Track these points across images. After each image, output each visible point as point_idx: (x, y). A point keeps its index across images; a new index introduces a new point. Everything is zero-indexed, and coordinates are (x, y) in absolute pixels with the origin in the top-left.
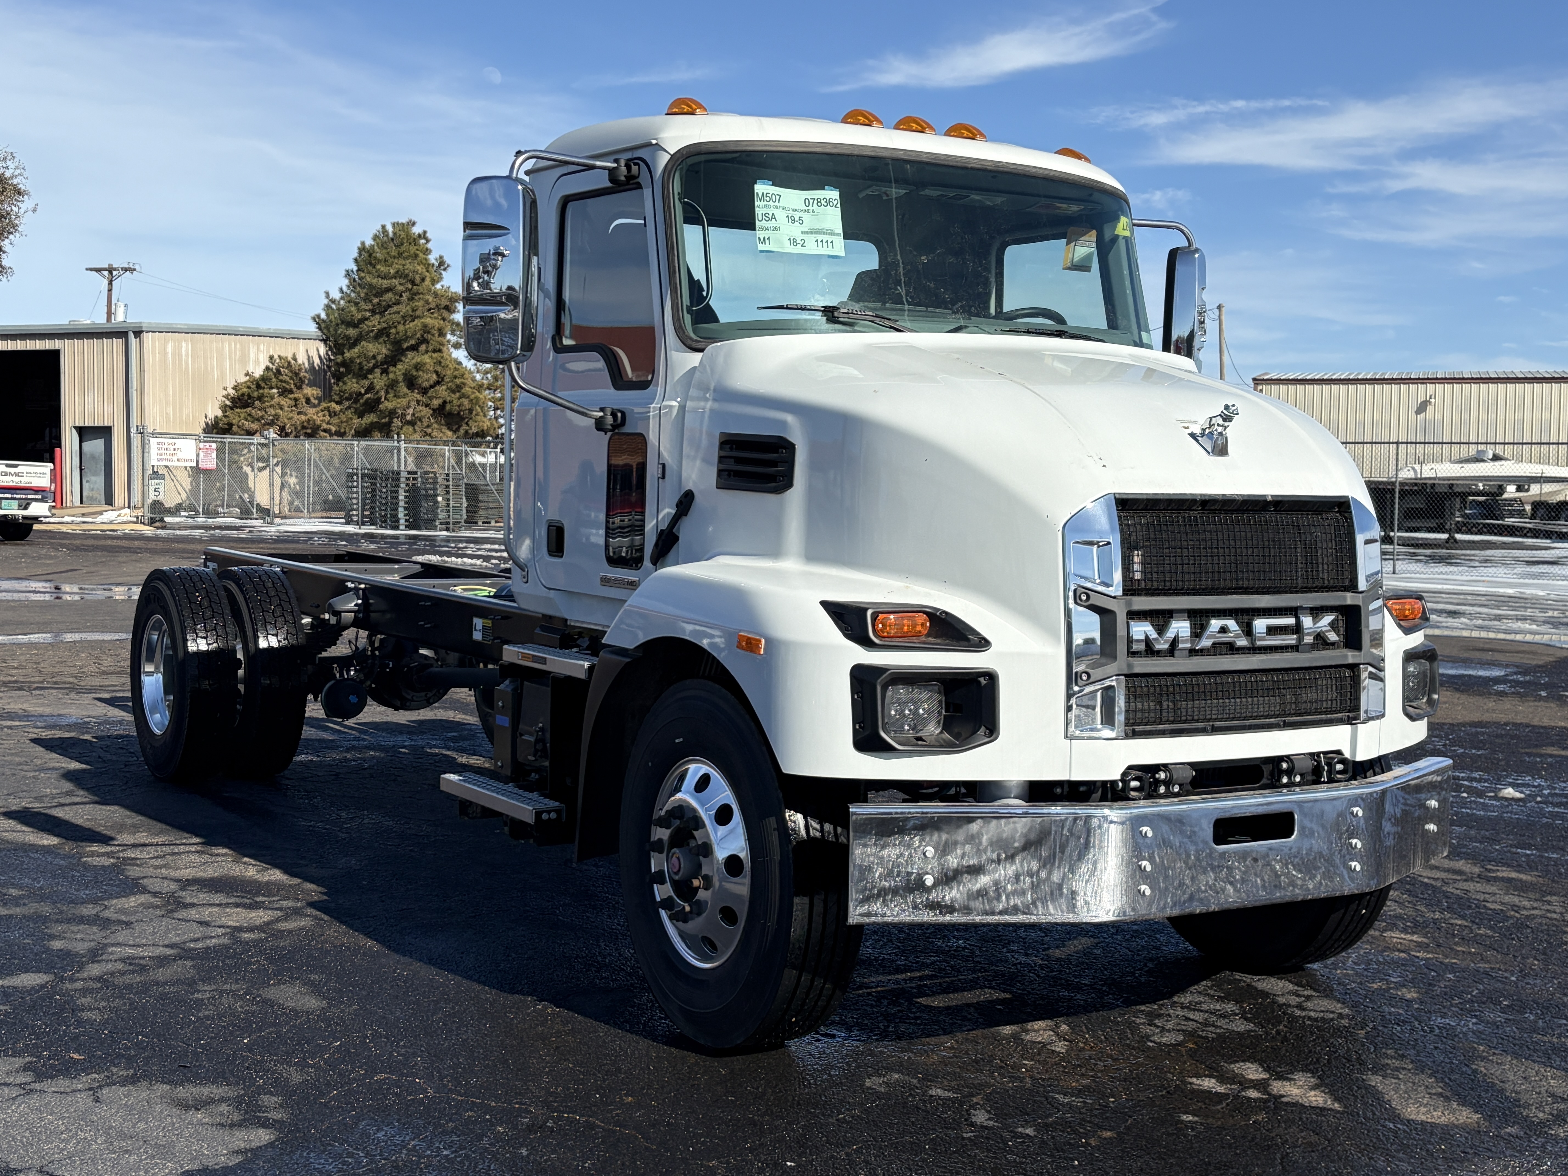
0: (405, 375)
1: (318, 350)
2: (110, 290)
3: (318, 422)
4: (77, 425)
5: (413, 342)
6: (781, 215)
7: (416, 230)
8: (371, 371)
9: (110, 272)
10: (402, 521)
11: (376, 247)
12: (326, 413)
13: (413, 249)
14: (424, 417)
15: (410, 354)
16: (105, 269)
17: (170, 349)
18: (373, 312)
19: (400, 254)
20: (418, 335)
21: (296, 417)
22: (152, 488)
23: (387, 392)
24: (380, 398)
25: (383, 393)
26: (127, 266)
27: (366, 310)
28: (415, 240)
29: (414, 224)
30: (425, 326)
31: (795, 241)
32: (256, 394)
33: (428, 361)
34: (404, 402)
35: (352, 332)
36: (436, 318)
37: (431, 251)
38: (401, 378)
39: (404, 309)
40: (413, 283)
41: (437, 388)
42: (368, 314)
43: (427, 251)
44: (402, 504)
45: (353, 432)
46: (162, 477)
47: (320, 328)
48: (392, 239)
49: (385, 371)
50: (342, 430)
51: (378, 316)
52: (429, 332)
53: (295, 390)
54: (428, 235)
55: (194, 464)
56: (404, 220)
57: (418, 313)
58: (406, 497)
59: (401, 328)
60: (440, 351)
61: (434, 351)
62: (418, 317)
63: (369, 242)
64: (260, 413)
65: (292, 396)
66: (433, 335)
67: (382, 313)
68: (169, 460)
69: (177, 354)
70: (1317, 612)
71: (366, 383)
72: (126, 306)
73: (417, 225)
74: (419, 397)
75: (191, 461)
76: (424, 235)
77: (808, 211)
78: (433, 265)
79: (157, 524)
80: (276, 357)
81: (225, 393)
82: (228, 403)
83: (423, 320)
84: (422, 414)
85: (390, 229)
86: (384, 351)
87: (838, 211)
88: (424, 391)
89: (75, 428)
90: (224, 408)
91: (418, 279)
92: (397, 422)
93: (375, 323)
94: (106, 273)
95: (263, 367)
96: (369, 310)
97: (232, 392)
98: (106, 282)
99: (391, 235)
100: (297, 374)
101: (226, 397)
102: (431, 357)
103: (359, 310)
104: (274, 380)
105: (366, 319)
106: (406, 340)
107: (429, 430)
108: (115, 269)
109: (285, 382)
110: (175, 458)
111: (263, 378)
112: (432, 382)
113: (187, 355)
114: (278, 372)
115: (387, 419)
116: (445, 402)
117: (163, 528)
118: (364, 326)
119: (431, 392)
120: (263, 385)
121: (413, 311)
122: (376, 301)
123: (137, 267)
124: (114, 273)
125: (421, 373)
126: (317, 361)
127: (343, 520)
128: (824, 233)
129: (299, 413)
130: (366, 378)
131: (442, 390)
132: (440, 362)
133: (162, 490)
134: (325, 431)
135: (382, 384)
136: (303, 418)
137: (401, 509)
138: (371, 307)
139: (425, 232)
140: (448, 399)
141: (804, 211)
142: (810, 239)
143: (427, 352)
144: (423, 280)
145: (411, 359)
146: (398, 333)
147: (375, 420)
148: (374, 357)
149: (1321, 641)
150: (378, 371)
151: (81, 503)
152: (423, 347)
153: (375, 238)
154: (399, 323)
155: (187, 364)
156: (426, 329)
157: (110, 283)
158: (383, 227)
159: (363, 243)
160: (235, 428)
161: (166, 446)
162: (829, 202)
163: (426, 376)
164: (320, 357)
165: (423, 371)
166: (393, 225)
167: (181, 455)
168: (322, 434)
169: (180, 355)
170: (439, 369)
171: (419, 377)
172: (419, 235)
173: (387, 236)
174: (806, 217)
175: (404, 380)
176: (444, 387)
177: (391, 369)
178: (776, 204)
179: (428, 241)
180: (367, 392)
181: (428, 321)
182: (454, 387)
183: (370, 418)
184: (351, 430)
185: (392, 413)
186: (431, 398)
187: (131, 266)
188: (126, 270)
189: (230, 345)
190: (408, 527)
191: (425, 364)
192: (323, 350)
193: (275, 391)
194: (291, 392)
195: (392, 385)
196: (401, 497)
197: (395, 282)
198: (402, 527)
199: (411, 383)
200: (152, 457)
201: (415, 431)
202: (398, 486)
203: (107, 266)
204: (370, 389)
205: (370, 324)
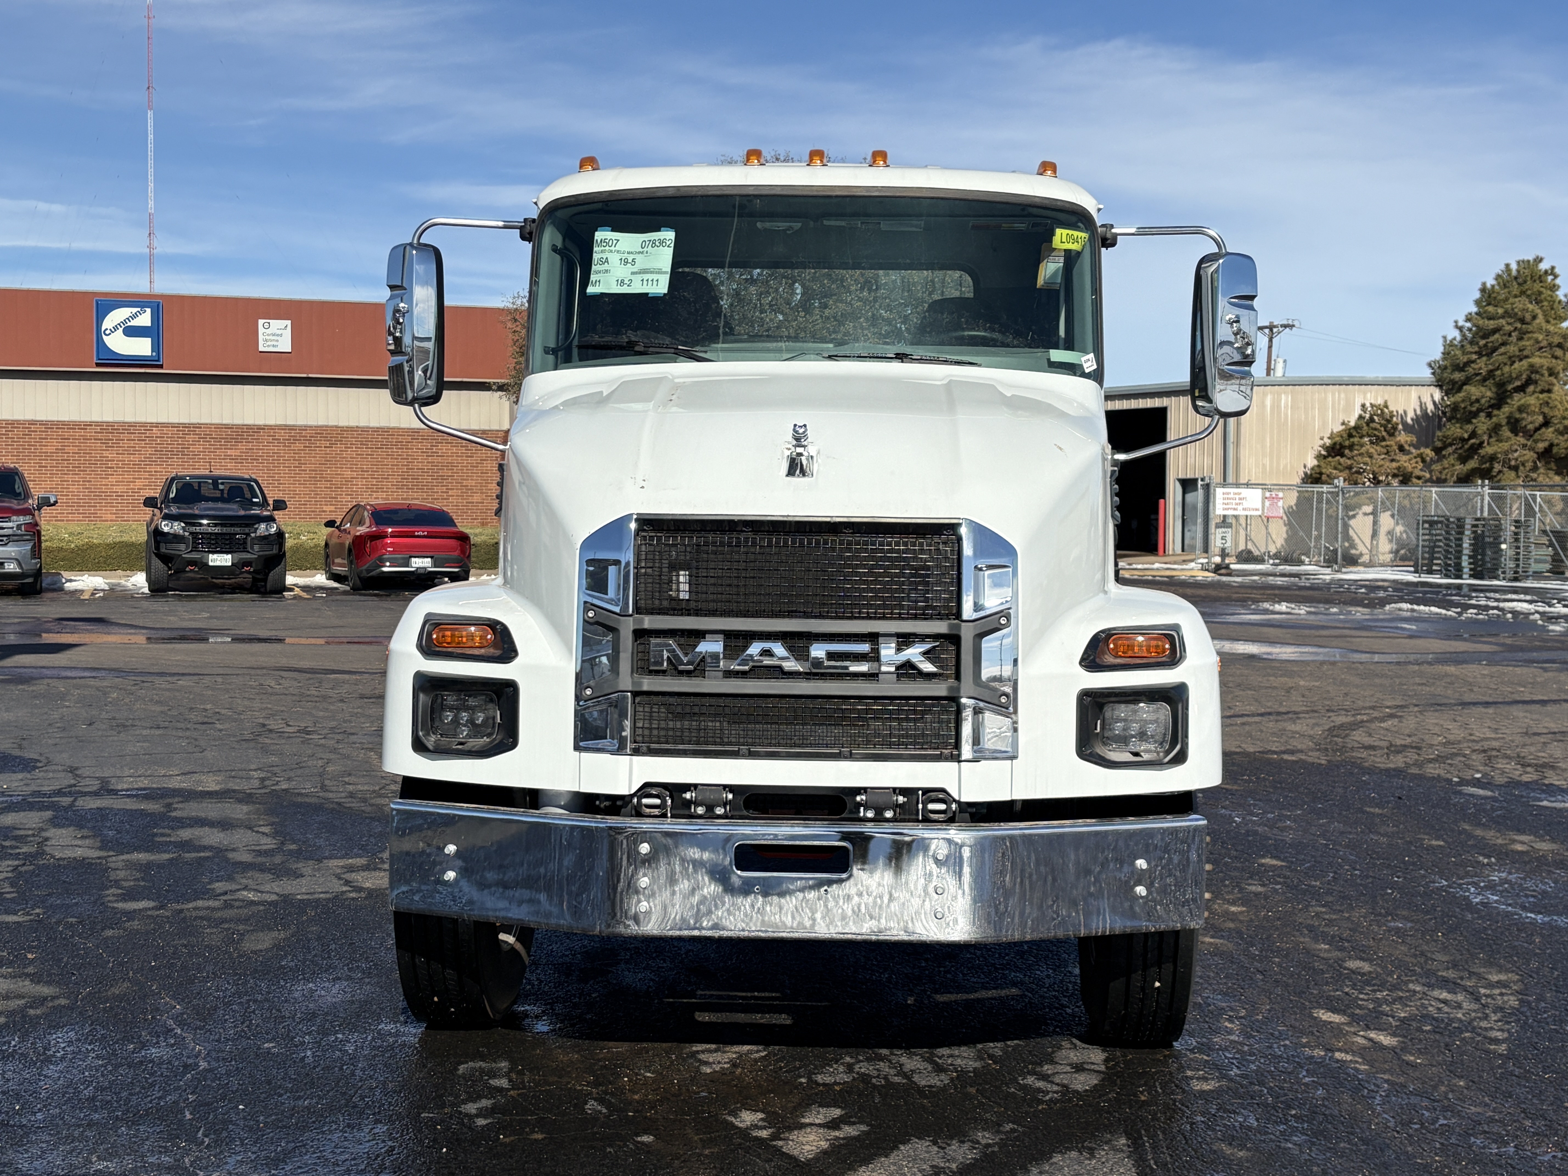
0: (1509, 418)
1: (1432, 396)
2: (1270, 347)
3: (1410, 469)
4: (1180, 477)
5: (1518, 383)
6: (614, 259)
7: (1544, 266)
8: (1475, 415)
9: (1271, 330)
10: (1466, 570)
11: (1497, 287)
12: (1419, 459)
13: (1537, 286)
14: (1527, 461)
15: (1516, 396)
16: (1266, 327)
17: (1268, 402)
18: (1480, 354)
19: (1523, 293)
20: (1524, 376)
21: (1388, 464)
22: (1219, 536)
23: (1490, 437)
24: (1483, 442)
25: (1485, 438)
26: (1285, 322)
27: (1471, 353)
28: (1540, 278)
29: (1541, 260)
30: (1531, 366)
31: (622, 281)
32: (1347, 443)
33: (1533, 402)
34: (1505, 446)
35: (1457, 376)
36: (1545, 357)
37: (1559, 287)
38: (1504, 422)
39: (1512, 349)
40: (1522, 321)
41: (1543, 430)
42: (1474, 357)
43: (1554, 288)
44: (1466, 552)
45: (1455, 478)
46: (1230, 526)
47: (1433, 374)
48: (1516, 278)
49: (1489, 416)
50: (1443, 477)
51: (1484, 359)
52: (1537, 372)
53: (1387, 437)
54: (1557, 271)
55: (1259, 513)
56: (1531, 258)
57: (1525, 353)
58: (1471, 545)
59: (1506, 369)
60: (1549, 391)
61: (1542, 392)
62: (1527, 357)
63: (1490, 282)
64: (1349, 462)
65: (1384, 443)
66: (1542, 375)
67: (1489, 355)
68: (1235, 509)
69: (1276, 406)
70: (905, 640)
71: (1470, 427)
72: (1285, 361)
73: (1545, 261)
74: (1522, 440)
75: (1257, 510)
76: (1552, 271)
77: (642, 253)
78: (1560, 302)
79: (1223, 571)
80: (1368, 405)
81: (1322, 442)
82: (1323, 453)
83: (1530, 360)
84: (1526, 458)
85: (1514, 267)
86: (1489, 394)
87: (670, 251)
88: (1529, 435)
89: (1179, 480)
90: (1319, 457)
91: (1528, 317)
92: (1497, 467)
93: (1482, 365)
94: (1267, 331)
95: (1357, 416)
96: (1476, 353)
97: (1328, 442)
98: (1266, 339)
99: (1514, 273)
100: (1389, 421)
101: (1323, 446)
102: (1538, 398)
103: (1464, 353)
104: (1365, 428)
105: (1473, 362)
106: (1510, 382)
107: (1534, 475)
108: (1275, 327)
109: (1376, 429)
110: (1240, 507)
111: (1357, 428)
112: (1537, 425)
113: (1286, 407)
114: (1372, 420)
115: (1488, 465)
116: (1551, 445)
117: (1229, 575)
118: (1470, 370)
119: (1537, 436)
120: (1354, 433)
121: (1520, 351)
122: (1482, 342)
123: (1295, 323)
124: (1275, 330)
125: (1524, 415)
126: (1430, 407)
127: (1412, 569)
128: (652, 273)
129: (1392, 460)
130: (1469, 422)
131: (1549, 433)
132: (1547, 403)
133: (1229, 539)
134: (1419, 478)
135: (1485, 428)
136: (1394, 465)
137: (1465, 558)
138: (1477, 349)
139: (1553, 268)
140: (1556, 441)
141: (639, 253)
142: (637, 279)
143: (1534, 392)
144: (1534, 317)
145: (1517, 400)
146: (1503, 374)
147: (1477, 465)
148: (1477, 401)
149: (907, 670)
150: (1482, 414)
151: (1183, 550)
152: (1531, 388)
153: (1498, 277)
154: (1505, 364)
155: (1286, 415)
156: (1533, 370)
157: (1271, 340)
158: (1507, 266)
159: (1484, 284)
160: (1324, 477)
161: (1231, 496)
162: (662, 242)
163: (1530, 419)
164: (1434, 403)
165: (1528, 413)
166: (1518, 263)
167: (1246, 504)
168: (1414, 480)
169: (1279, 406)
170: (1546, 410)
171: (1523, 419)
172: (1546, 272)
173: (1509, 275)
174: (639, 258)
175: (1508, 423)
176: (1551, 430)
177: (1495, 412)
178: (613, 248)
179: (1556, 276)
180: (1470, 438)
181: (1536, 360)
182: (1561, 428)
183: (1472, 464)
184: (1452, 476)
185: (1493, 458)
186: (1536, 441)
187: (1290, 323)
188: (1285, 326)
189: (1333, 395)
190: (1473, 576)
191: (1529, 405)
192: (1437, 395)
193: (1366, 439)
194: (1384, 439)
195: (1495, 430)
196: (1465, 545)
197: (1502, 322)
198: (1465, 576)
199: (1515, 426)
200: (1218, 506)
201: (1518, 477)
202: (1462, 533)
203: (1267, 324)
204: (1473, 435)
205: (1476, 366)
